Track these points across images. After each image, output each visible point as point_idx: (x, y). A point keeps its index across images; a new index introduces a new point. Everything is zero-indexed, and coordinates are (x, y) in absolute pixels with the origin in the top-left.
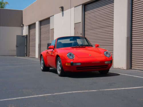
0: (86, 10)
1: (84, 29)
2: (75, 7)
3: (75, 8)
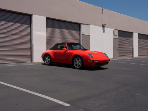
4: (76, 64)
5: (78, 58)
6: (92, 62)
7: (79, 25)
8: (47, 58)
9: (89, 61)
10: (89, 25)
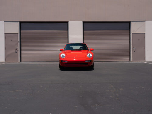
7: (129, 23)
10: (145, 21)
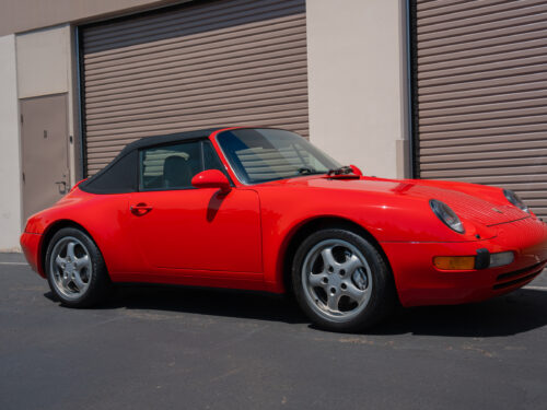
0: (86, 45)
1: (84, 120)
2: (17, 34)
3: (18, 37)
4: (322, 294)
5: (339, 242)
6: (467, 265)
8: (64, 255)
9: (443, 265)
